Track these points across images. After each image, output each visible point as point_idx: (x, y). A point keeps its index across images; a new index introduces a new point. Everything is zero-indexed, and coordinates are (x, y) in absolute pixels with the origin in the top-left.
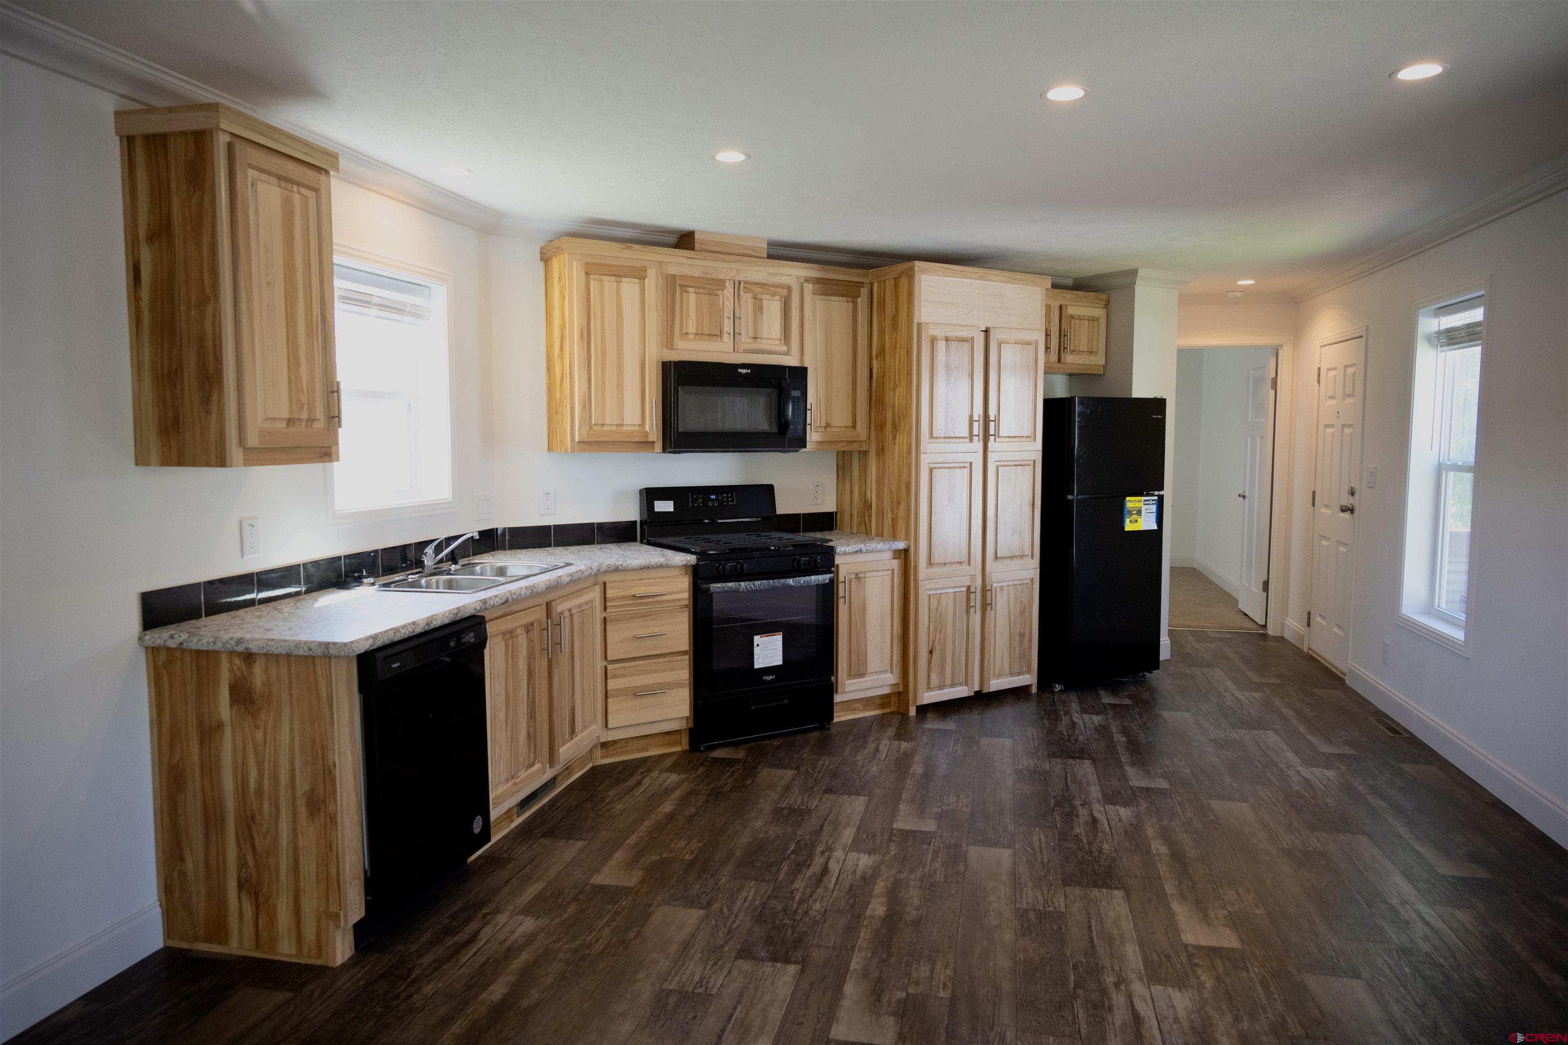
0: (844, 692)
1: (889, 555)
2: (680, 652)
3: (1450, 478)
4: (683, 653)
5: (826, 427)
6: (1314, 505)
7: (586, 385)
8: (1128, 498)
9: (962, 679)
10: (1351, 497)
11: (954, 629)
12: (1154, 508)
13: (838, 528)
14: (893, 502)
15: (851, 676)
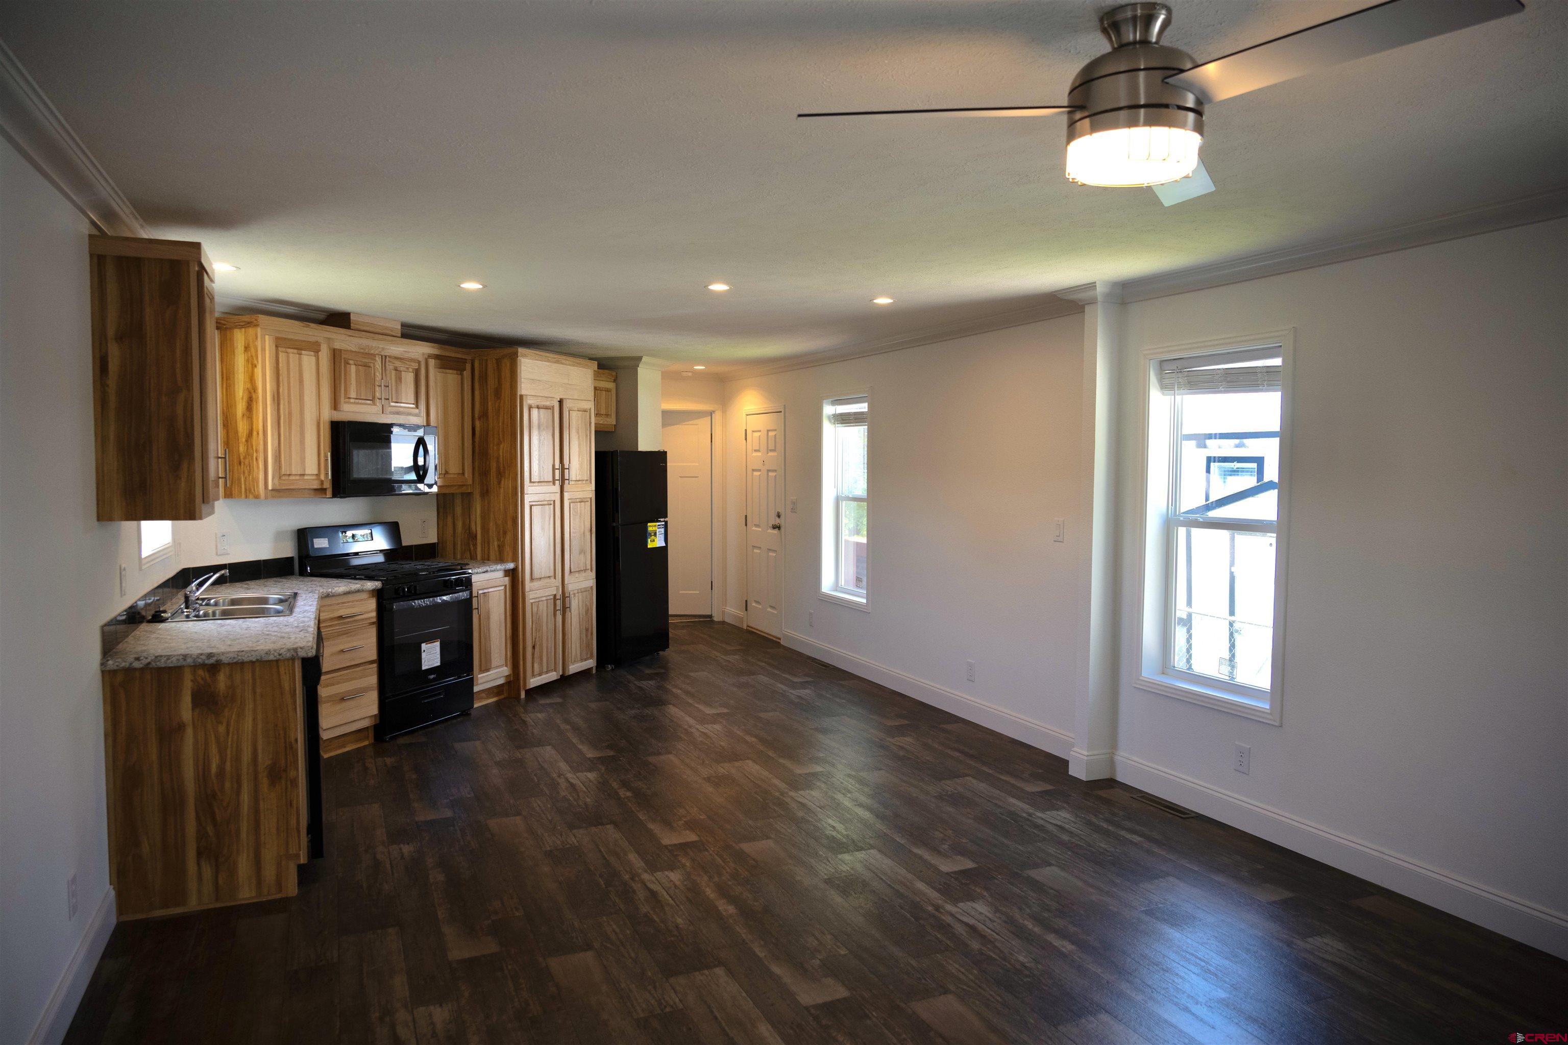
0: (477, 684)
1: (500, 574)
2: (367, 662)
3: (844, 505)
4: (372, 662)
5: (445, 474)
6: (746, 525)
7: (277, 441)
8: (649, 524)
9: (553, 668)
10: (777, 518)
11: (547, 628)
12: (663, 530)
13: (440, 555)
14: (499, 532)
15: (482, 671)
